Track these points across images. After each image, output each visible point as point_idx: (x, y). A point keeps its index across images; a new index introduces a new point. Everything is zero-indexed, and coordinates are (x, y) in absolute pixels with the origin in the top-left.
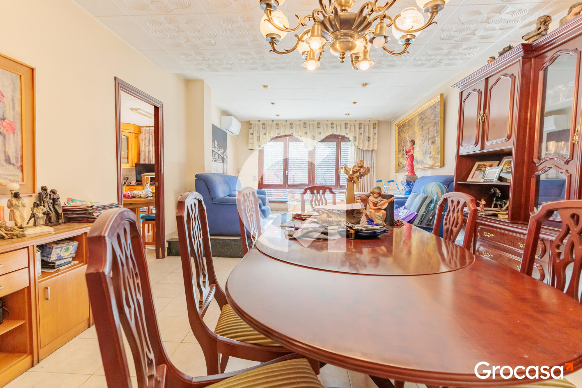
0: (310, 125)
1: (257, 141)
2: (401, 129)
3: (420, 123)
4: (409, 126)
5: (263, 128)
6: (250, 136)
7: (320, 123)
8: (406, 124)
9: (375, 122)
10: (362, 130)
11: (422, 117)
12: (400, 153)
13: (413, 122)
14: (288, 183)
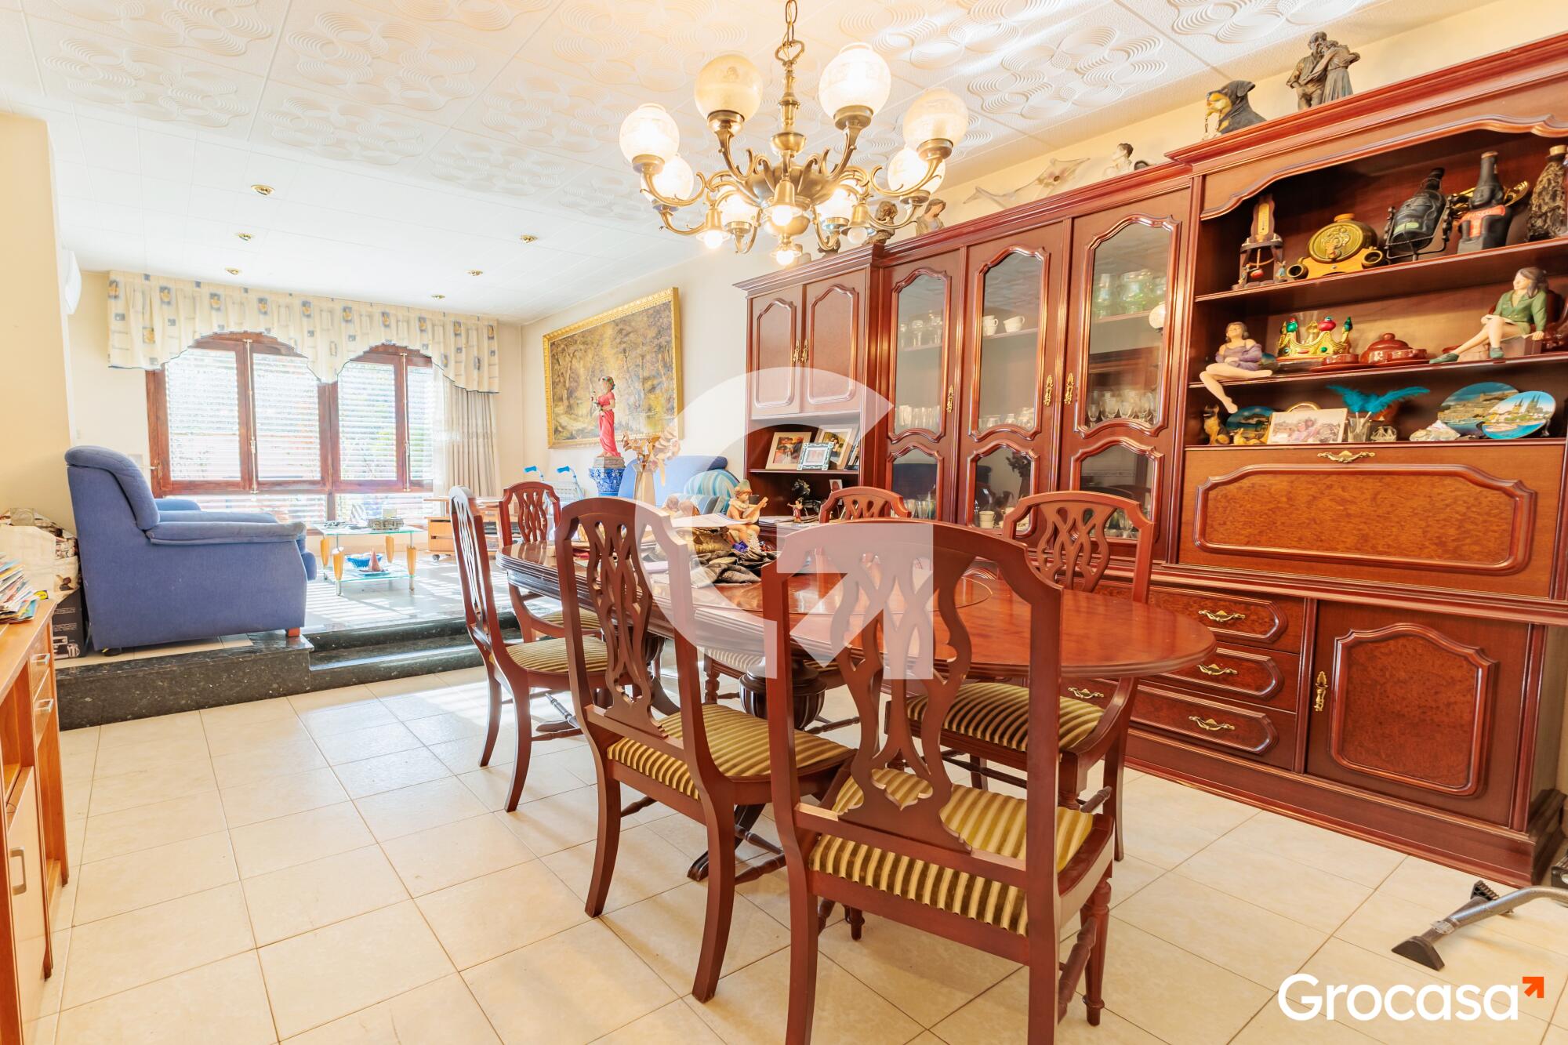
0: (321, 311)
1: (144, 342)
2: (560, 349)
3: (618, 340)
4: (584, 343)
5: (162, 302)
6: (115, 325)
7: (350, 309)
8: (576, 337)
9: (491, 323)
10: (463, 339)
11: (621, 330)
12: (560, 403)
13: (598, 337)
14: (257, 477)
